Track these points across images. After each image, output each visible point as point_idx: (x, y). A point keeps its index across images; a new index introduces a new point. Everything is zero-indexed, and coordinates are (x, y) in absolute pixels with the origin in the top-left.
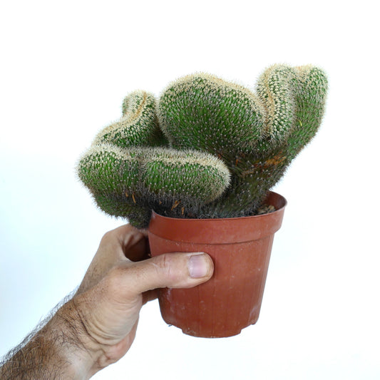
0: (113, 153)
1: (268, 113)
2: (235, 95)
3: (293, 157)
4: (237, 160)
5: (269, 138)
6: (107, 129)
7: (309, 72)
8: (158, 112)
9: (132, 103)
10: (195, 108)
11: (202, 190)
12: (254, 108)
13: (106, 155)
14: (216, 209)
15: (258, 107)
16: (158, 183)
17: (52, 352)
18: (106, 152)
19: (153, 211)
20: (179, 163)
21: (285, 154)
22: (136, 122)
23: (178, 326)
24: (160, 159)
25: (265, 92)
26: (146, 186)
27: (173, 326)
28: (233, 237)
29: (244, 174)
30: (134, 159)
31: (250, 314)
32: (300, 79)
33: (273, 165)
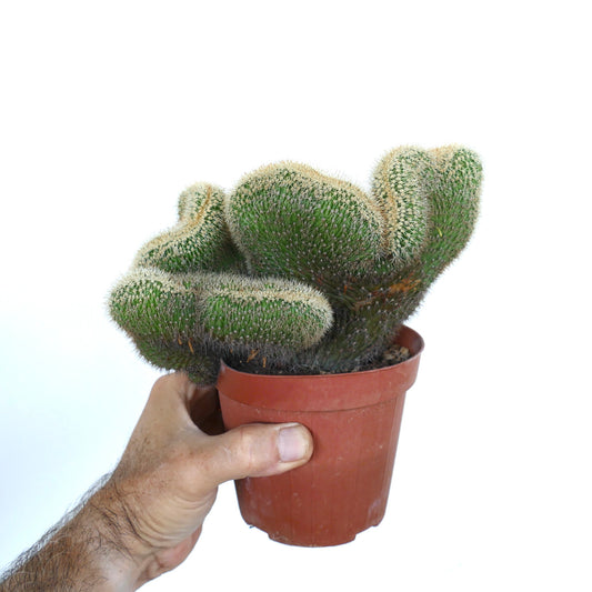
0: (159, 283)
1: (387, 220)
2: (336, 198)
3: (432, 280)
4: (346, 286)
5: (391, 256)
6: (153, 242)
7: (451, 156)
8: (229, 217)
9: (191, 203)
10: (280, 214)
11: (289, 336)
12: (364, 215)
13: (148, 285)
14: (317, 357)
15: (372, 213)
16: (222, 327)
17: (81, 562)
18: (147, 282)
19: (222, 361)
20: (253, 299)
21: (419, 275)
22: (195, 233)
23: (263, 529)
24: (226, 292)
25: (382, 190)
26: (207, 330)
27: (255, 528)
28: (337, 401)
29: (357, 306)
30: (190, 290)
31: (370, 512)
32: (438, 167)
33: (402, 291)
